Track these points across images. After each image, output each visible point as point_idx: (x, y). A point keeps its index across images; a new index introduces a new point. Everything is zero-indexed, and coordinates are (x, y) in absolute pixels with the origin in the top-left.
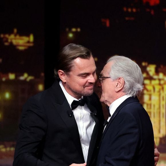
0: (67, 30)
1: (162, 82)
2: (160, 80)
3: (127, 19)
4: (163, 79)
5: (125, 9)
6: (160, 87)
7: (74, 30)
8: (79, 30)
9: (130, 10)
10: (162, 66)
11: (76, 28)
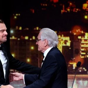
0: (14, 15)
1: (60, 40)
2: (59, 39)
3: (42, 9)
4: (60, 38)
5: (42, 5)
6: (59, 42)
7: (17, 15)
8: (19, 15)
9: (44, 5)
10: (60, 32)
11: (18, 14)
